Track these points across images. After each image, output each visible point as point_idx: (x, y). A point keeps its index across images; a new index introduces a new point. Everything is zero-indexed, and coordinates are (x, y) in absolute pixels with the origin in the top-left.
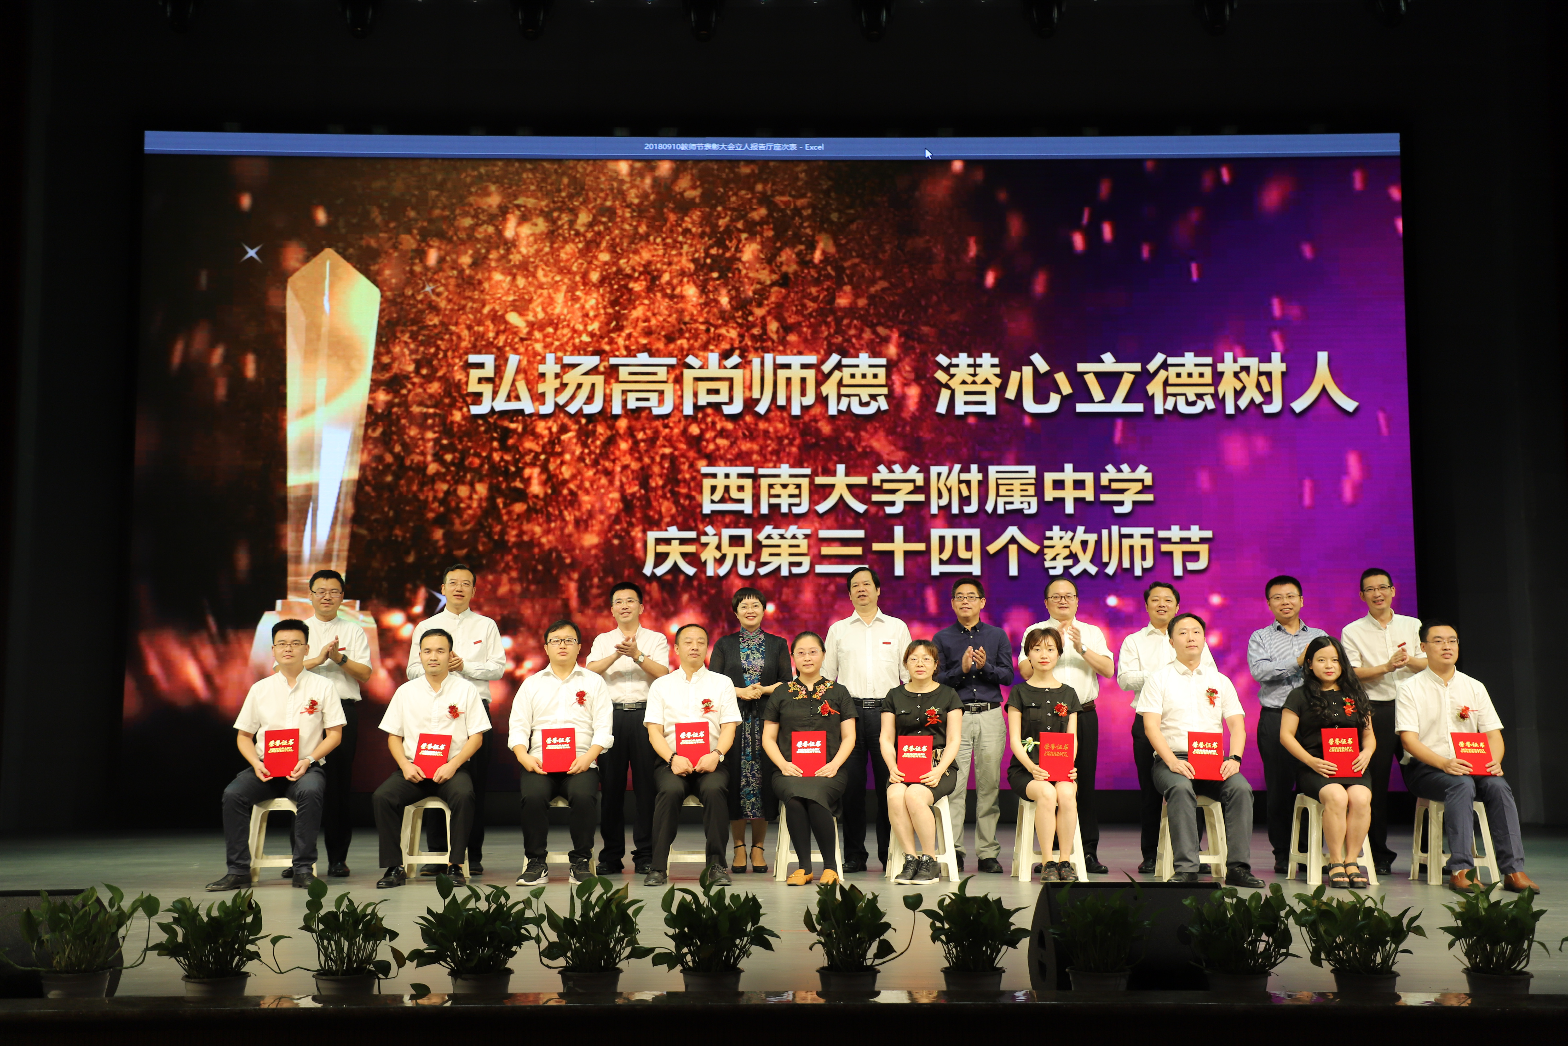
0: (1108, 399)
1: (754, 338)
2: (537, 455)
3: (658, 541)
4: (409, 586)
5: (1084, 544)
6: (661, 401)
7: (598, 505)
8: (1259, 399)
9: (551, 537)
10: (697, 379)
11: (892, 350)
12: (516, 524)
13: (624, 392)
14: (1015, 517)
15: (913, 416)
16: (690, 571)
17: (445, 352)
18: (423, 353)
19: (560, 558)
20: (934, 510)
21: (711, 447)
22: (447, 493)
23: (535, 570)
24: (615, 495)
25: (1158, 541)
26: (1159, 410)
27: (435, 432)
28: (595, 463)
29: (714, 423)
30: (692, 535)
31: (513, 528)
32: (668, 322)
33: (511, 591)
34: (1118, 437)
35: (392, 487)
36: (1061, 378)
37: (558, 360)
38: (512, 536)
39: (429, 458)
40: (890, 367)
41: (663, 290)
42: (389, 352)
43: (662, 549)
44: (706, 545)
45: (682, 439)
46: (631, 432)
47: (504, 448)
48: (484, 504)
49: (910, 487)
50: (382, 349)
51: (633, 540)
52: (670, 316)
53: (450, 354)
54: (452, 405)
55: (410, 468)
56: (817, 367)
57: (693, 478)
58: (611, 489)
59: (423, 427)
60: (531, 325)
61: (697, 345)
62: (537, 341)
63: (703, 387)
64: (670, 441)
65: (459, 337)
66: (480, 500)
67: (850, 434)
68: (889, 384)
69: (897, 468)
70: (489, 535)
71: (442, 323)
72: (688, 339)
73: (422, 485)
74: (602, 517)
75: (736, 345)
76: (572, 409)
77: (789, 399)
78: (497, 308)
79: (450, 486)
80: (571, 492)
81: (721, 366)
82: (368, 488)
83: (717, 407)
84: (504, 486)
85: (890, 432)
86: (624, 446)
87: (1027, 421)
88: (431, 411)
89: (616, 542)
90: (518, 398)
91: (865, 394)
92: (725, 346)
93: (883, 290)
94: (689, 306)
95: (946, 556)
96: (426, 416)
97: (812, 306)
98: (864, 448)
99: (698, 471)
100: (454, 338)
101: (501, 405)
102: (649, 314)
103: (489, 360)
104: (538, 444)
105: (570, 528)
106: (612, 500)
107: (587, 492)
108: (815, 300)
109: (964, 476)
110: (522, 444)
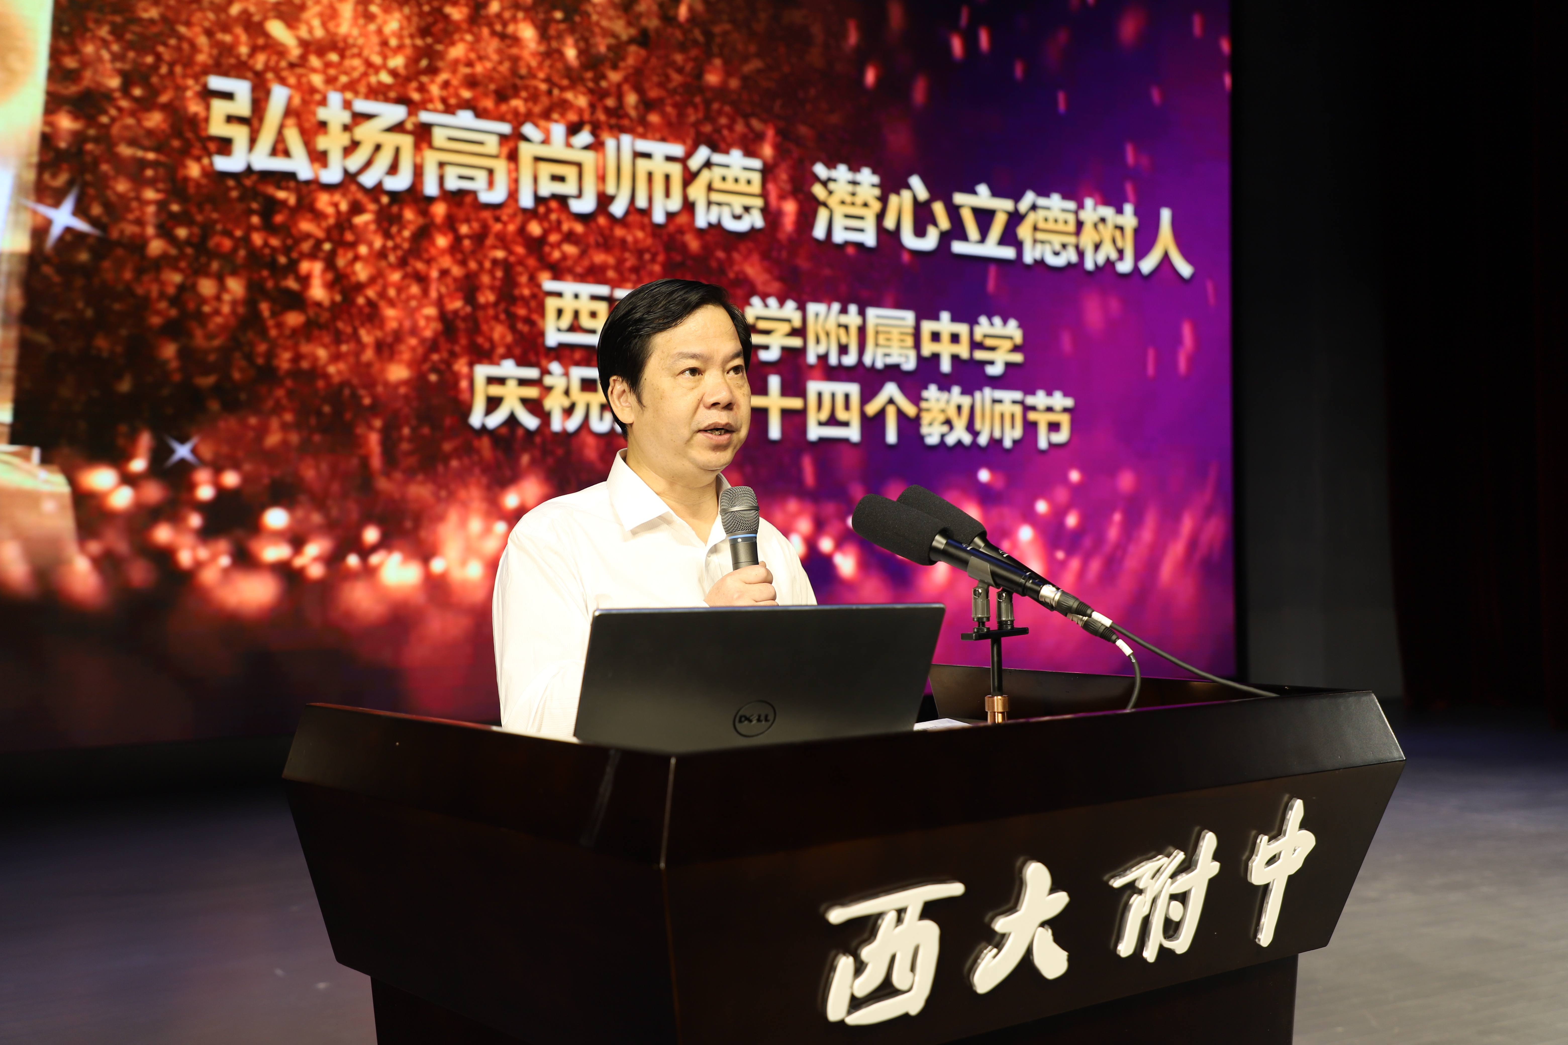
0: (983, 239)
1: (608, 111)
2: (318, 243)
3: (491, 380)
4: (123, 428)
5: (959, 408)
6: (491, 184)
7: (407, 324)
8: (1114, 255)
9: (342, 366)
10: (538, 159)
11: (768, 151)
12: (289, 343)
13: (441, 165)
14: (893, 372)
15: (790, 239)
16: (531, 422)
17: (171, 65)
18: (134, 61)
19: (355, 398)
20: (811, 359)
21: (556, 255)
22: (181, 288)
23: (319, 413)
24: (431, 311)
25: (1027, 409)
26: (1028, 258)
27: (158, 191)
28: (402, 263)
29: (559, 223)
30: (532, 373)
31: (286, 349)
32: (499, 72)
33: (285, 443)
34: (991, 285)
35: (87, 271)
36: (939, 208)
37: (347, 105)
38: (284, 361)
39: (150, 231)
40: (767, 172)
41: (490, 25)
42: (74, 51)
43: (495, 390)
44: (549, 389)
45: (519, 240)
46: (450, 223)
47: (269, 227)
48: (241, 310)
49: (785, 328)
50: (63, 45)
51: (456, 377)
52: (500, 63)
53: (178, 70)
54: (186, 152)
55: (119, 243)
56: (683, 161)
57: (534, 296)
58: (425, 301)
59: (139, 182)
60: (305, 44)
61: (537, 109)
62: (314, 70)
63: (546, 170)
64: (503, 241)
65: (195, 48)
66: (234, 303)
67: (721, 254)
68: (764, 195)
69: (772, 302)
70: (249, 357)
71: (164, 18)
72: (526, 100)
73: (140, 272)
74: (413, 341)
75: (587, 116)
76: (368, 180)
77: (650, 200)
78: (252, 9)
79: (186, 277)
80: (370, 303)
81: (569, 145)
82: (47, 270)
83: (562, 200)
84: (270, 284)
85: (765, 256)
86: (442, 241)
87: (906, 257)
88: (151, 156)
89: (433, 378)
90: (287, 153)
91: (738, 203)
92: (573, 117)
93: (759, 71)
94: (526, 54)
95: (824, 415)
96: (143, 164)
97: (677, 78)
98: (737, 274)
99: (539, 286)
100: (186, 46)
101: (262, 161)
102: (473, 56)
103: (242, 88)
104: (319, 226)
105: (369, 355)
106: (428, 319)
107: (392, 303)
108: (680, 70)
109: (844, 319)
110: (295, 223)
